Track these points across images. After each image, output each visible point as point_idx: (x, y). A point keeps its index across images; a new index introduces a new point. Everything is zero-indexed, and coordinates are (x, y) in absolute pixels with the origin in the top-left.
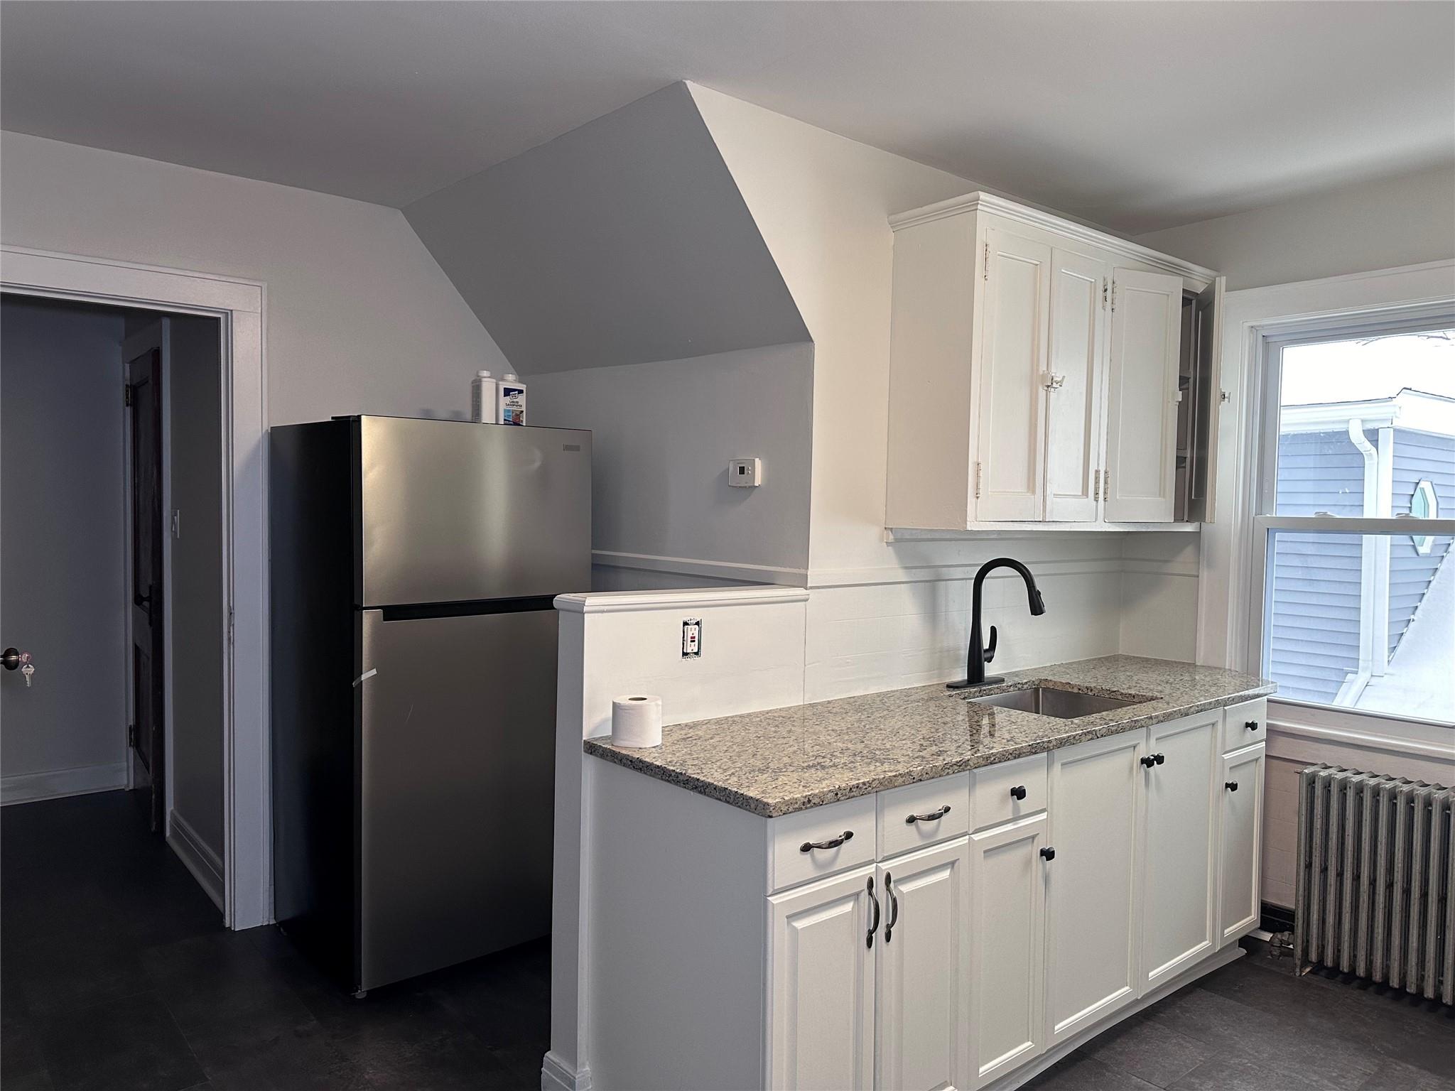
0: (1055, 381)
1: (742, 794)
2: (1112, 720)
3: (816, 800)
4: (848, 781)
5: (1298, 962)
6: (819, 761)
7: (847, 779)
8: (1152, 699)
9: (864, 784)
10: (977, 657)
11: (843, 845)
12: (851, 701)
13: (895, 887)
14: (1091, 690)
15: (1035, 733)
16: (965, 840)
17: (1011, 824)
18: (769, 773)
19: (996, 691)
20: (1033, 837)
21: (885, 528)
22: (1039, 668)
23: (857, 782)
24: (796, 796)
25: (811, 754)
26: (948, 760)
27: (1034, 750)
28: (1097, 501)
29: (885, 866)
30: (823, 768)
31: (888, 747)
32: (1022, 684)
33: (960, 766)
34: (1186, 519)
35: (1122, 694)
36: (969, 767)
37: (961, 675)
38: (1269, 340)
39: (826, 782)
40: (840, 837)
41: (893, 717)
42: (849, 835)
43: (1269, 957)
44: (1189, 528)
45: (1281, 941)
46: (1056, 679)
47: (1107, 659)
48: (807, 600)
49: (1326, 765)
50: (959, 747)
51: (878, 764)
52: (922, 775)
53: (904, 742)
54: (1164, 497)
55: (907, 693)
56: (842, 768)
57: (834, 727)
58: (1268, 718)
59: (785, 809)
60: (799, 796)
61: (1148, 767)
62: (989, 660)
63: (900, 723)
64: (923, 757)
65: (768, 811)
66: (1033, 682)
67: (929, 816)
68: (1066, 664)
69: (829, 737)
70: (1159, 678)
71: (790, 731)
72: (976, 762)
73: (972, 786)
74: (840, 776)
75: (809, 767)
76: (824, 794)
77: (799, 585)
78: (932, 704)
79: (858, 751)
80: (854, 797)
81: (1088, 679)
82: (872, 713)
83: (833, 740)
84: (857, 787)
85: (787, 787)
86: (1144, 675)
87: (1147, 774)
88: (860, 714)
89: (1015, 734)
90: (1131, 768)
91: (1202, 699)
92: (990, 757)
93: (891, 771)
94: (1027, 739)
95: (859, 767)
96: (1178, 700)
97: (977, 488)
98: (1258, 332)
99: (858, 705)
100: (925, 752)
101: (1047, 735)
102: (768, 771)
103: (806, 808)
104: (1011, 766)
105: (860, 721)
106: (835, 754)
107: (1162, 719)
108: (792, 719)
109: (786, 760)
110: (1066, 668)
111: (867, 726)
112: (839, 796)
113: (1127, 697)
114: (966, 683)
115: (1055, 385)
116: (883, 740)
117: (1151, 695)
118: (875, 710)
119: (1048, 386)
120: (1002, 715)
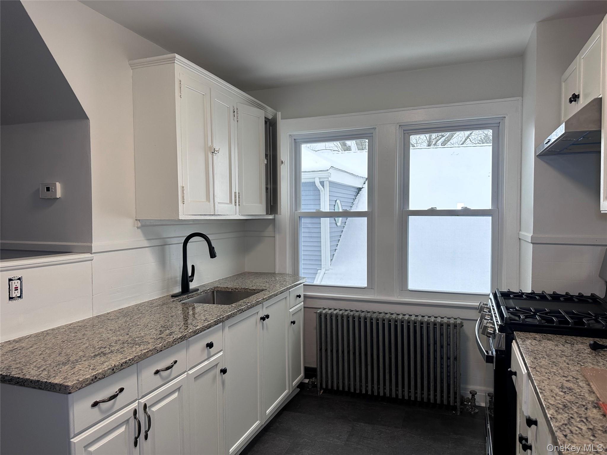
0: (216, 150)
1: (50, 383)
2: (248, 302)
3: (100, 376)
4: (120, 360)
5: (319, 389)
6: (102, 351)
7: (119, 359)
8: (262, 290)
9: (129, 360)
10: (186, 279)
11: (118, 396)
12: (121, 311)
13: (149, 409)
14: (237, 289)
15: (216, 314)
16: (185, 375)
17: (206, 361)
18: (69, 365)
19: (195, 295)
20: (217, 365)
21: (136, 220)
22: (213, 282)
23: (125, 360)
24: (87, 377)
25: (97, 347)
26: (175, 337)
27: (216, 323)
28: (236, 206)
29: (143, 401)
30: (105, 354)
31: (142, 334)
32: (207, 290)
33: (182, 339)
34: (269, 213)
35: (250, 289)
36: (186, 338)
37: (178, 289)
38: (297, 141)
39: (107, 363)
40: (116, 392)
41: (144, 317)
42: (121, 390)
43: (308, 389)
44: (271, 217)
45: (312, 382)
46: (222, 286)
47: (241, 274)
48: (92, 260)
49: (324, 308)
50: (181, 328)
51: (137, 346)
52: (162, 348)
53: (151, 331)
54: (262, 204)
55: (151, 303)
56: (116, 352)
57: (111, 328)
58: (304, 292)
59: (80, 386)
60: (89, 376)
61: (263, 321)
62: (192, 281)
63: (148, 320)
64: (162, 338)
65: (68, 390)
66: (212, 289)
67: (166, 368)
68: (225, 278)
69: (108, 335)
70: (263, 281)
71: (84, 335)
72: (189, 335)
73: (188, 347)
74: (115, 358)
75: (95, 356)
76: (105, 371)
77: (88, 252)
78: (165, 307)
79: (126, 340)
80: (124, 368)
81: (235, 284)
82: (133, 316)
83: (110, 336)
84: (126, 363)
85: (81, 372)
86: (257, 280)
87: (263, 324)
88: (126, 318)
89: (207, 316)
90: (257, 323)
91: (281, 288)
92: (196, 331)
93: (145, 350)
94: (213, 318)
95: (127, 350)
96: (272, 289)
97: (183, 199)
98: (293, 137)
99: (124, 313)
100: (163, 334)
101: (222, 315)
102: (69, 363)
103: (94, 382)
104: (206, 333)
105: (126, 322)
106: (112, 344)
107: (268, 299)
108: (86, 327)
109: (81, 353)
110: (225, 280)
111: (130, 325)
112: (114, 370)
113: (252, 291)
114: (181, 293)
115: (215, 152)
116: (139, 331)
117: (262, 288)
118: (134, 315)
119: (213, 153)
120: (199, 308)
